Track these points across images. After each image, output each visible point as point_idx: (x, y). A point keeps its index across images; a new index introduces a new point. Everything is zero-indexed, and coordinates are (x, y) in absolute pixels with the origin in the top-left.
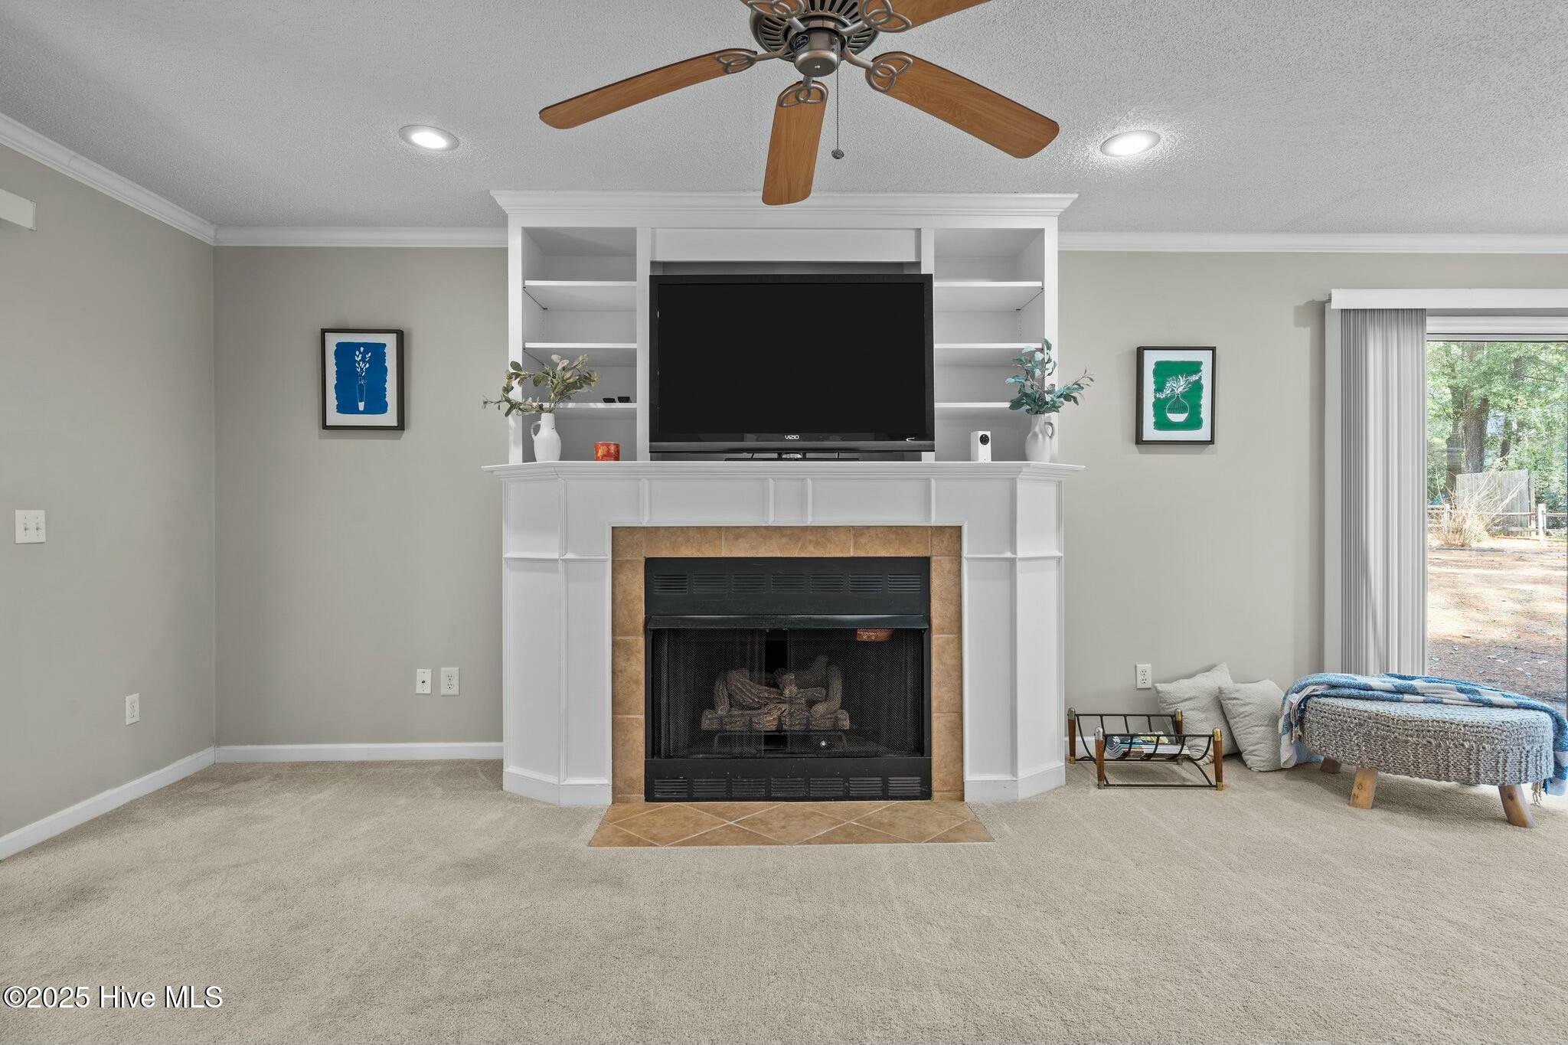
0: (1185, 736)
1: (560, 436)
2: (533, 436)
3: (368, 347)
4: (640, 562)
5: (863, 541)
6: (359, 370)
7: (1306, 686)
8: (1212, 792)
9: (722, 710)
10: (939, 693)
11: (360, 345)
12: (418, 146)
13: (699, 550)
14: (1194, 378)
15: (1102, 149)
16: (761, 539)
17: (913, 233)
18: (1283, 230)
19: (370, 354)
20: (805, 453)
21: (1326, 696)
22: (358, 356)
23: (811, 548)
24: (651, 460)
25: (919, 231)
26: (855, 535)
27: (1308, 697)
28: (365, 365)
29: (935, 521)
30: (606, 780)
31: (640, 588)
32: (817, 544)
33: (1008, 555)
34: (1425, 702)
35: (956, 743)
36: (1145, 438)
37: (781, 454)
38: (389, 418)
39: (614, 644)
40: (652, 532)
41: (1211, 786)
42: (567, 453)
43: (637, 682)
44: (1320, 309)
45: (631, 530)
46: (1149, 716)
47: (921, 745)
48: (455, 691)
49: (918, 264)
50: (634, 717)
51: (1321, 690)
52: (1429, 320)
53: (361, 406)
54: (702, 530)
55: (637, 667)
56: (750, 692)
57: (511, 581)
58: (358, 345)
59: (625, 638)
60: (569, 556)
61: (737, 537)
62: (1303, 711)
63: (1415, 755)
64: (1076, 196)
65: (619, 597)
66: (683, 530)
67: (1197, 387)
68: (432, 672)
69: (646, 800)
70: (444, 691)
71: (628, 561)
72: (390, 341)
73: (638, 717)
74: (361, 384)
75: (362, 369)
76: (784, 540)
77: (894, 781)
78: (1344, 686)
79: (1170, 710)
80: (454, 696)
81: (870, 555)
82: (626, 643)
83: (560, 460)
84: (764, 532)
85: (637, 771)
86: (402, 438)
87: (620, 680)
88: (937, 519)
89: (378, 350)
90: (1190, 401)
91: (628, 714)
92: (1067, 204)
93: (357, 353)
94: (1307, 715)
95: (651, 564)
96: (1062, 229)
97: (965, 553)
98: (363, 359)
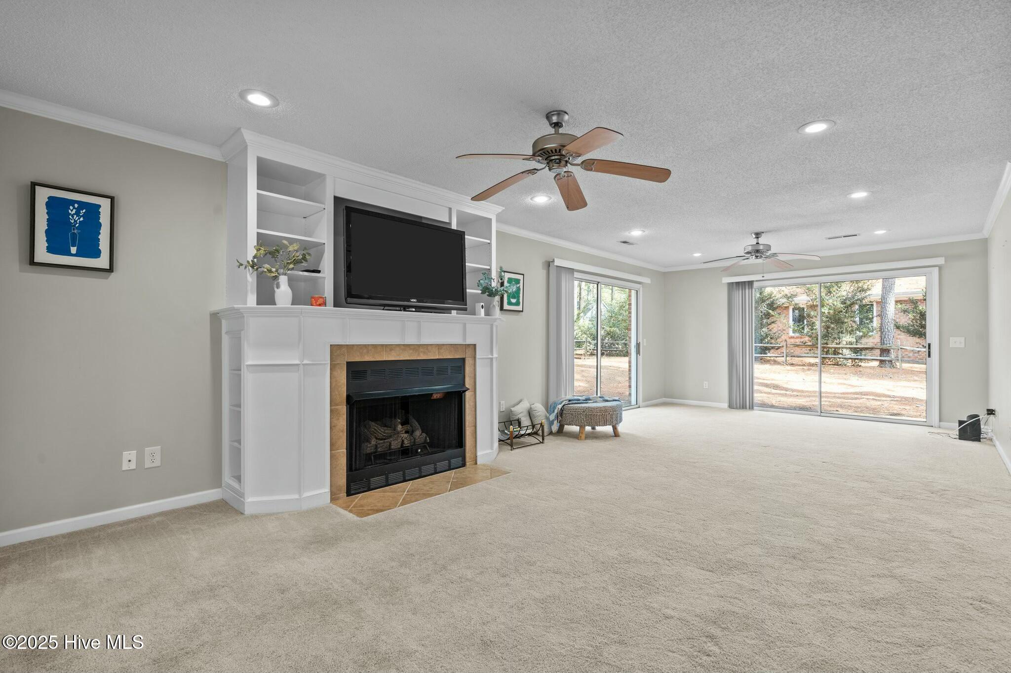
0: (535, 425)
1: (291, 290)
2: (276, 289)
3: (82, 205)
4: (344, 364)
5: (442, 351)
6: (73, 222)
7: (563, 401)
8: (541, 444)
9: (373, 442)
10: (468, 418)
11: (74, 202)
12: (252, 104)
13: (373, 357)
14: (518, 285)
15: (531, 199)
16: (401, 351)
17: (448, 209)
18: (542, 233)
19: (84, 211)
20: (419, 309)
21: (569, 404)
22: (72, 211)
23: (422, 355)
24: (334, 307)
25: (450, 209)
26: (438, 349)
27: (564, 405)
28: (79, 219)
29: (468, 342)
30: (327, 489)
31: (344, 378)
32: (424, 353)
33: (491, 357)
34: (593, 402)
35: (474, 439)
36: (504, 308)
37: (405, 308)
38: (102, 262)
39: (331, 411)
40: (350, 347)
41: (541, 442)
42: (296, 300)
43: (342, 431)
44: (548, 264)
45: (340, 346)
46: (504, 422)
47: (460, 443)
48: (157, 463)
49: (450, 224)
50: (342, 450)
51: (567, 402)
52: (575, 273)
53: (74, 250)
54: (375, 346)
55: (342, 423)
56: (380, 430)
57: (249, 380)
58: (73, 202)
59: (337, 407)
60: (305, 362)
61: (391, 350)
62: (562, 410)
63: (599, 419)
64: (504, 208)
65: (334, 385)
66: (366, 346)
67: (519, 289)
68: (137, 452)
69: (347, 496)
70: (148, 464)
71: (338, 364)
72: (105, 204)
73: (343, 451)
74: (74, 233)
75: (75, 221)
76: (411, 351)
77: (453, 461)
78: (573, 400)
79: (516, 418)
80: (158, 467)
81: (445, 358)
82: (337, 410)
83: (291, 305)
84: (402, 347)
85: (343, 481)
86: (109, 279)
87: (334, 431)
88: (469, 341)
89: (94, 210)
90: (516, 295)
91: (338, 450)
92: (500, 211)
93: (71, 208)
94: (564, 412)
95: (349, 364)
96: (498, 221)
97: (478, 356)
98: (77, 214)
